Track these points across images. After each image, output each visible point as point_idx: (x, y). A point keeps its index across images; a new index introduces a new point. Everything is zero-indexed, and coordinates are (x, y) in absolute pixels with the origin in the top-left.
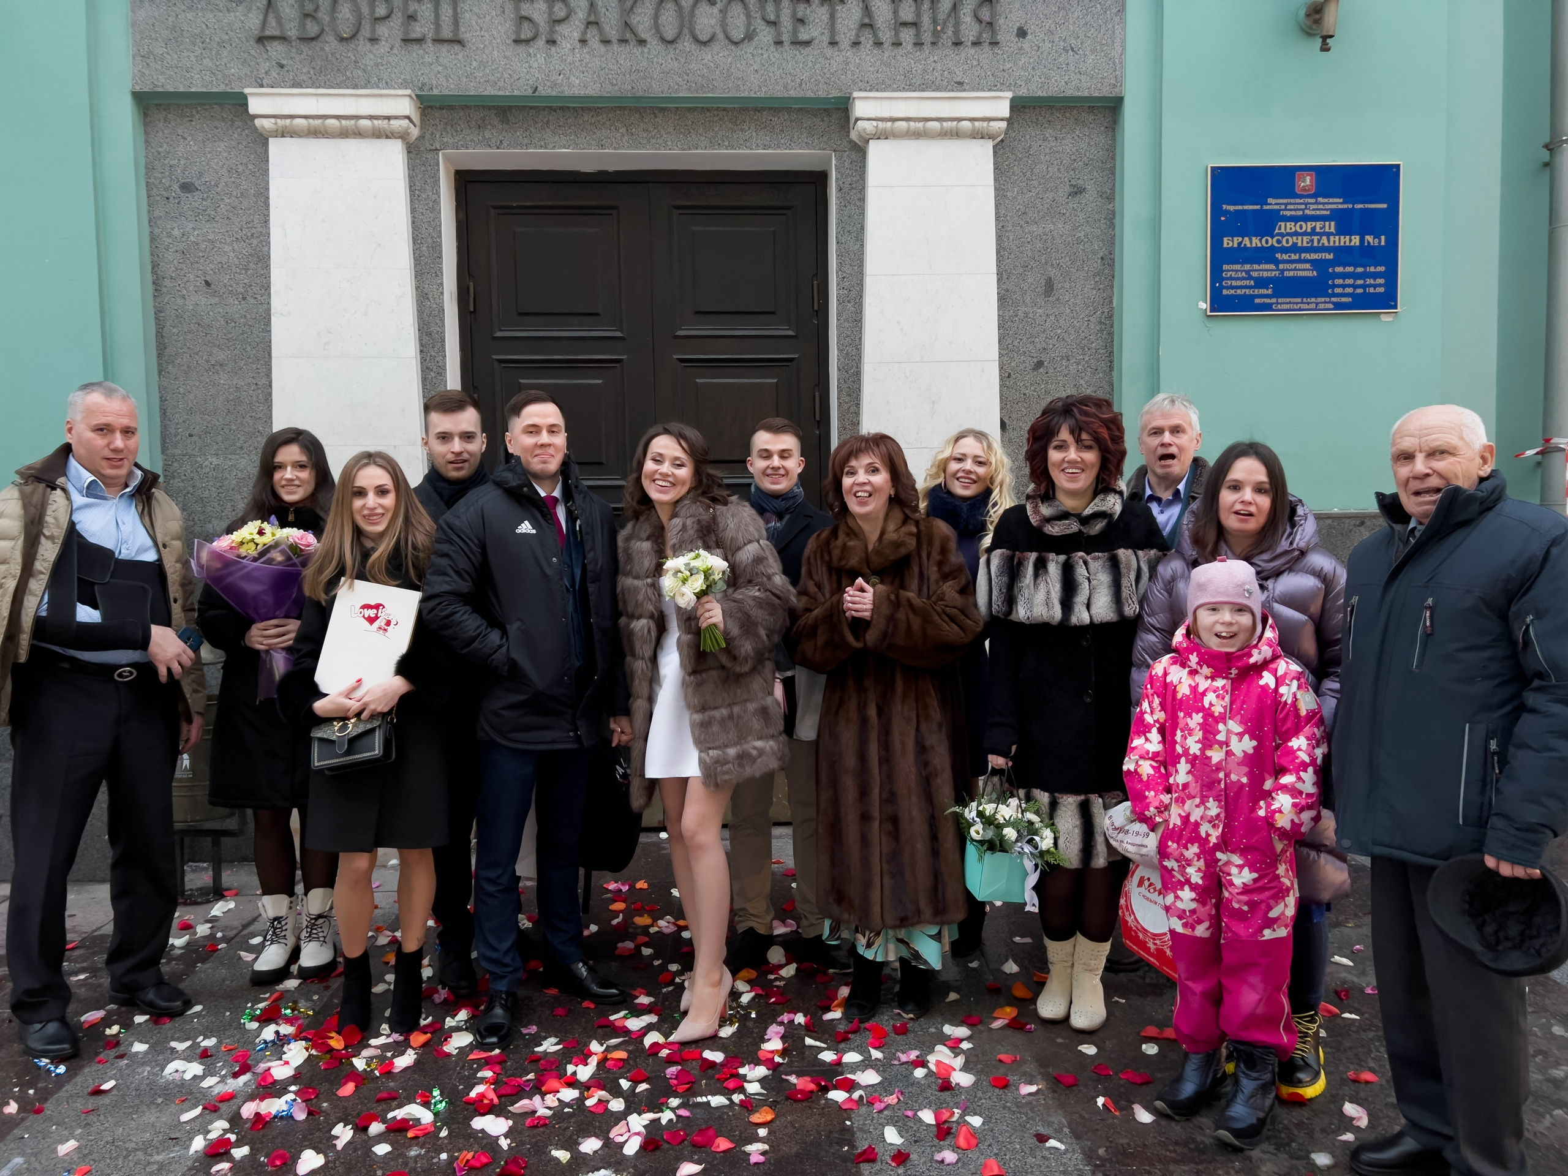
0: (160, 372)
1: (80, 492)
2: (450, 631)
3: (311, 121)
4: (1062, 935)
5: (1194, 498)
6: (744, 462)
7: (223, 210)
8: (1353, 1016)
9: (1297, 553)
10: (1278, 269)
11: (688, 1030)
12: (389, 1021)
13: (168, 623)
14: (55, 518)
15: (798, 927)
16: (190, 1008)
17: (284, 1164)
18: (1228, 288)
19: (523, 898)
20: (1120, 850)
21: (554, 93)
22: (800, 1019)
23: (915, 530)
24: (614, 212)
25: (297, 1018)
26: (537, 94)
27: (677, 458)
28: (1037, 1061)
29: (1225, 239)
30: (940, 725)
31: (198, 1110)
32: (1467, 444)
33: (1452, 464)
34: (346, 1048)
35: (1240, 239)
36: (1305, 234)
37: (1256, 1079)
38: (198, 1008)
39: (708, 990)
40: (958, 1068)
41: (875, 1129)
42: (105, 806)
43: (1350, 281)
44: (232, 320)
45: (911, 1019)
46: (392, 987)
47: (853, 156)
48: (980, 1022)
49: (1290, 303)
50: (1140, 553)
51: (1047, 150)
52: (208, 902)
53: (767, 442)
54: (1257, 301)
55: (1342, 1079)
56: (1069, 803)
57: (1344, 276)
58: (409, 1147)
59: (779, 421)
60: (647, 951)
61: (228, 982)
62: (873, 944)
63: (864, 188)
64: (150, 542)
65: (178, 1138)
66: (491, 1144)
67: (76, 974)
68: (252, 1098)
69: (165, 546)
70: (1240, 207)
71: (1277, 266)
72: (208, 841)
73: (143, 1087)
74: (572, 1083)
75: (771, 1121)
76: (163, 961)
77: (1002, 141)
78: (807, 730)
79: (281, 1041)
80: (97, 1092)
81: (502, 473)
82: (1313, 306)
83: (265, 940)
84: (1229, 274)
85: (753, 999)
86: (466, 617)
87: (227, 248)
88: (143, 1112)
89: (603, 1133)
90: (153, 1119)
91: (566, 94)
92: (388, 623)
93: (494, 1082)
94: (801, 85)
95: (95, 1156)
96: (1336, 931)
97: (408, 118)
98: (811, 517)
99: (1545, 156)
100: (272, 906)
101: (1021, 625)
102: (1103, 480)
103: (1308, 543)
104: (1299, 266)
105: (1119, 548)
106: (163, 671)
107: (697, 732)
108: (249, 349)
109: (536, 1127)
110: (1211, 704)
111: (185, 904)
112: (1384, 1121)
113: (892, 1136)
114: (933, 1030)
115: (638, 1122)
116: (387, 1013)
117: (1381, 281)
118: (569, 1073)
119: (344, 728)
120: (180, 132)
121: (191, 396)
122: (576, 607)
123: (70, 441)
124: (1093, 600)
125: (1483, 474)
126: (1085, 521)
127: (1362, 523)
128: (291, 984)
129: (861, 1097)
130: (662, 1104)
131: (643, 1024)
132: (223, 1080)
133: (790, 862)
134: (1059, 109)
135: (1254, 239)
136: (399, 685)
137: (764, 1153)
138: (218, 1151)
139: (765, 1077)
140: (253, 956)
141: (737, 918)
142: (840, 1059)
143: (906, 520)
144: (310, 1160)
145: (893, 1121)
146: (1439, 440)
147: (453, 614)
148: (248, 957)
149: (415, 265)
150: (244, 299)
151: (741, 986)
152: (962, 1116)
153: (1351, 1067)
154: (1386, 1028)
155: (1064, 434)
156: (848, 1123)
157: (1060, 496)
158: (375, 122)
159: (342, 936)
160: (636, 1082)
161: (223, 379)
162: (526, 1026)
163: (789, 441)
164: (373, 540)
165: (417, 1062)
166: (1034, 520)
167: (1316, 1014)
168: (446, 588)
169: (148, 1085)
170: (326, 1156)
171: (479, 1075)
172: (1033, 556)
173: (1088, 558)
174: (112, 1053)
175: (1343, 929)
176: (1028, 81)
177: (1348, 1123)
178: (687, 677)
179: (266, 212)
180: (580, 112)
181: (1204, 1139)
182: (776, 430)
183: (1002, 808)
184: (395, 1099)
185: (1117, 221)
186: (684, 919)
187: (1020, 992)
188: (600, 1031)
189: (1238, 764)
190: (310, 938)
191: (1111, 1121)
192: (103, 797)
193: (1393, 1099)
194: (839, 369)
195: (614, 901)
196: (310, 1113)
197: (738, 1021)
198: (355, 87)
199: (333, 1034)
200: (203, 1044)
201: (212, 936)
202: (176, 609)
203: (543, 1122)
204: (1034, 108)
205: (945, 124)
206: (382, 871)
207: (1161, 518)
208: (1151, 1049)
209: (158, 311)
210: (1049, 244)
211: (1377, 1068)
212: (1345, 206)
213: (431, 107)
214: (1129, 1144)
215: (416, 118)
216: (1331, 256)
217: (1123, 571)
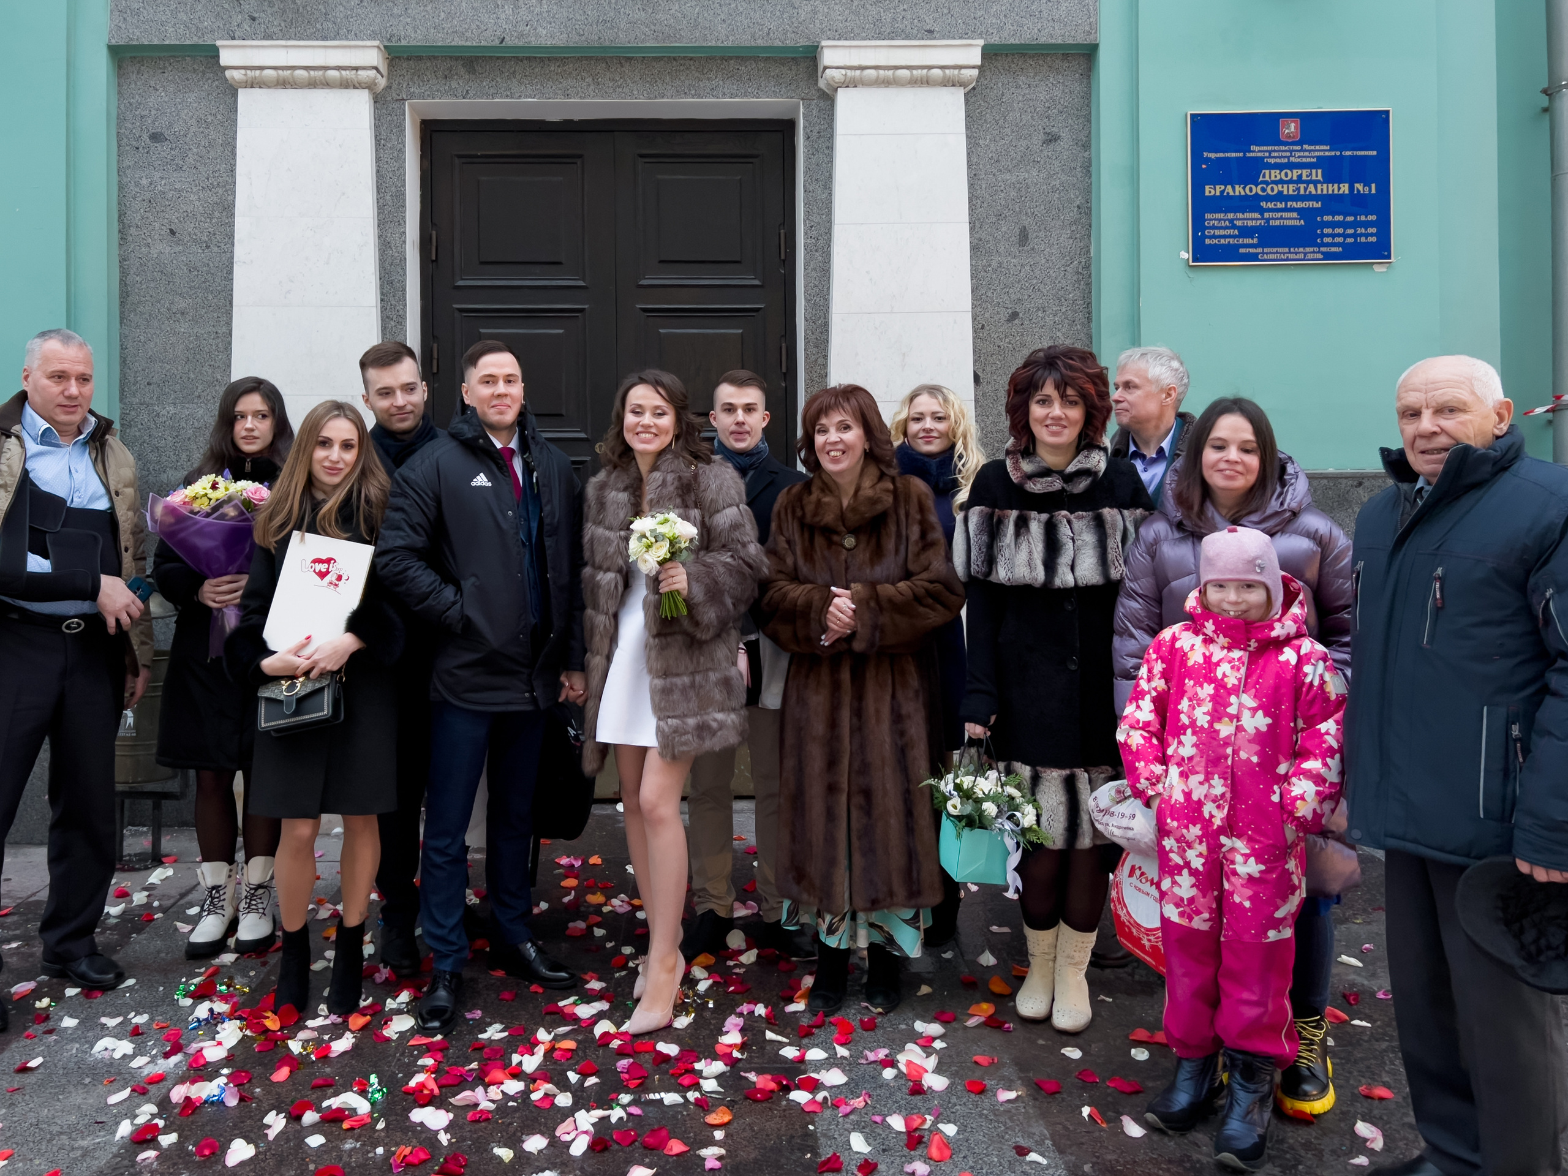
0: (122, 319)
1: (35, 440)
2: (404, 588)
3: (280, 72)
4: (1044, 923)
5: (1178, 455)
6: (707, 415)
7: (190, 160)
8: (1364, 1023)
9: (1288, 514)
10: (1263, 218)
11: (640, 1021)
12: (328, 1001)
13: (118, 573)
14: (9, 466)
15: (760, 910)
16: (123, 982)
17: (213, 1153)
18: (1211, 237)
19: (470, 871)
20: (1106, 834)
21: (521, 44)
22: (760, 1010)
23: (891, 486)
24: (579, 161)
25: (232, 996)
26: (504, 44)
27: (657, 407)
28: (1016, 1065)
29: (1207, 187)
30: (917, 692)
31: (126, 1093)
32: (1479, 400)
33: (1461, 423)
34: (282, 1029)
35: (1223, 187)
36: (1291, 181)
37: (1255, 1092)
38: (131, 982)
39: (664, 977)
40: (930, 1069)
41: (841, 1135)
42: (46, 765)
43: (1340, 231)
44: (195, 268)
45: (880, 1013)
46: (332, 964)
47: (822, 104)
48: (955, 1019)
49: (1277, 253)
50: (1126, 512)
51: (1020, 98)
52: (146, 868)
53: (731, 396)
54: (1242, 250)
55: (1353, 1094)
56: (1053, 778)
57: (1333, 225)
58: (344, 1140)
59: (744, 374)
60: (599, 932)
61: (163, 955)
62: (837, 929)
63: (832, 136)
64: (102, 490)
65: (105, 1122)
66: (430, 1139)
67: (9, 941)
68: (182, 1080)
69: (117, 494)
70: (1222, 155)
71: (1262, 215)
72: (149, 803)
73: (71, 1065)
74: (517, 1074)
75: (728, 1123)
76: (97, 930)
77: (974, 88)
78: (772, 698)
79: (215, 1019)
80: (24, 1069)
81: (458, 424)
82: (1301, 256)
83: (202, 910)
84: (1212, 223)
85: (711, 987)
86: (419, 573)
87: (193, 197)
88: (70, 1092)
89: (549, 1131)
90: (79, 1100)
91: (533, 44)
92: (339, 578)
93: (435, 1070)
94: (768, 34)
95: (18, 1139)
96: (1343, 927)
97: (376, 68)
98: (776, 473)
99: (1544, 101)
100: (211, 873)
101: (1001, 586)
102: (1087, 435)
103: (1300, 503)
104: (1285, 215)
105: (1104, 507)
106: (111, 622)
107: (657, 699)
108: (210, 297)
109: (477, 1121)
110: (1224, 675)
111: (123, 870)
112: (1401, 1144)
113: (859, 1143)
114: (903, 1027)
115: (586, 1119)
116: (326, 993)
117: (1374, 230)
118: (514, 1064)
119: (292, 687)
120: (152, 83)
121: (152, 345)
122: (532, 561)
123: (26, 389)
124: (1078, 562)
125: (1497, 432)
126: (1068, 478)
127: (1360, 484)
128: (228, 958)
129: (825, 1098)
130: (612, 1100)
131: (594, 1012)
132: (153, 1060)
133: (751, 839)
134: (1032, 57)
135: (1237, 187)
136: (349, 642)
137: (720, 1158)
138: (145, 1137)
139: (723, 1074)
140: (189, 928)
141: (696, 899)
142: (803, 1055)
143: (882, 476)
144: (240, 1151)
145: (859, 1127)
146: (1446, 395)
147: (406, 569)
148: (184, 928)
149: (379, 214)
150: (208, 247)
151: (698, 972)
152: (935, 1123)
153: (1363, 1080)
154: (1401, 1038)
155: (1049, 389)
156: (811, 1127)
157: (1041, 451)
158: (343, 72)
159: (282, 909)
160: (584, 1074)
161: (183, 327)
162: (470, 1011)
163: (753, 395)
164: (325, 492)
165: (355, 1047)
166: (1014, 477)
167: (1322, 1019)
168: (400, 542)
169: (76, 1063)
170: (257, 1147)
171: (420, 1062)
172: (1014, 514)
173: (1072, 517)
174: (42, 1027)
175: (1351, 925)
176: (1000, 29)
177: (1360, 1145)
178: (651, 640)
179: (232, 162)
180: (547, 62)
181: (1199, 1156)
182: (740, 383)
183: (980, 780)
184: (329, 1087)
185: (1093, 169)
186: (639, 898)
187: (997, 987)
188: (548, 1018)
189: (1249, 741)
190: (249, 909)
191: (1097, 1134)
192: (44, 756)
193: (1411, 1119)
194: (806, 320)
195: (566, 876)
196: (242, 1099)
197: (696, 1011)
198: (325, 38)
199: (269, 1014)
200: (134, 1021)
201: (148, 905)
202: (127, 558)
203: (484, 1117)
204: (1007, 55)
205: (915, 72)
206: (326, 839)
207: (1145, 477)
208: (1140, 1054)
209: (123, 260)
210: (1023, 192)
211: (1393, 1084)
212: (1333, 153)
213: (399, 58)
214: (1118, 1161)
215: (383, 69)
216: (1319, 205)
217: (1109, 531)
